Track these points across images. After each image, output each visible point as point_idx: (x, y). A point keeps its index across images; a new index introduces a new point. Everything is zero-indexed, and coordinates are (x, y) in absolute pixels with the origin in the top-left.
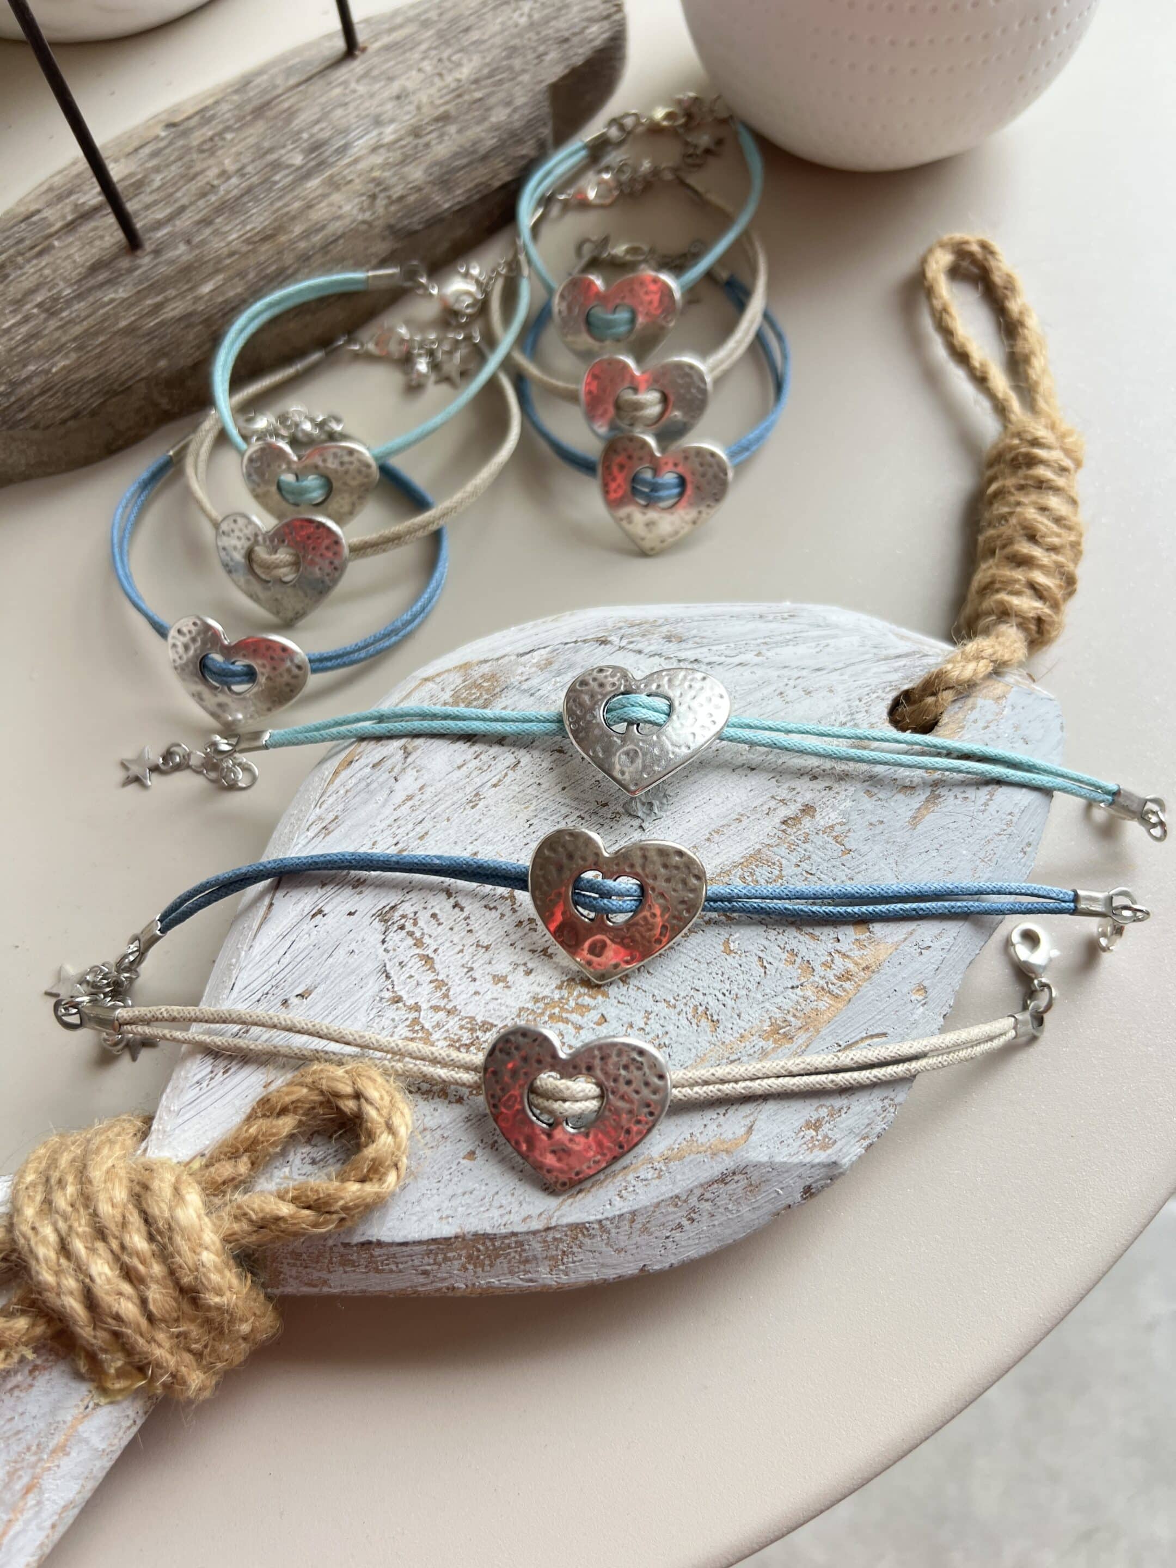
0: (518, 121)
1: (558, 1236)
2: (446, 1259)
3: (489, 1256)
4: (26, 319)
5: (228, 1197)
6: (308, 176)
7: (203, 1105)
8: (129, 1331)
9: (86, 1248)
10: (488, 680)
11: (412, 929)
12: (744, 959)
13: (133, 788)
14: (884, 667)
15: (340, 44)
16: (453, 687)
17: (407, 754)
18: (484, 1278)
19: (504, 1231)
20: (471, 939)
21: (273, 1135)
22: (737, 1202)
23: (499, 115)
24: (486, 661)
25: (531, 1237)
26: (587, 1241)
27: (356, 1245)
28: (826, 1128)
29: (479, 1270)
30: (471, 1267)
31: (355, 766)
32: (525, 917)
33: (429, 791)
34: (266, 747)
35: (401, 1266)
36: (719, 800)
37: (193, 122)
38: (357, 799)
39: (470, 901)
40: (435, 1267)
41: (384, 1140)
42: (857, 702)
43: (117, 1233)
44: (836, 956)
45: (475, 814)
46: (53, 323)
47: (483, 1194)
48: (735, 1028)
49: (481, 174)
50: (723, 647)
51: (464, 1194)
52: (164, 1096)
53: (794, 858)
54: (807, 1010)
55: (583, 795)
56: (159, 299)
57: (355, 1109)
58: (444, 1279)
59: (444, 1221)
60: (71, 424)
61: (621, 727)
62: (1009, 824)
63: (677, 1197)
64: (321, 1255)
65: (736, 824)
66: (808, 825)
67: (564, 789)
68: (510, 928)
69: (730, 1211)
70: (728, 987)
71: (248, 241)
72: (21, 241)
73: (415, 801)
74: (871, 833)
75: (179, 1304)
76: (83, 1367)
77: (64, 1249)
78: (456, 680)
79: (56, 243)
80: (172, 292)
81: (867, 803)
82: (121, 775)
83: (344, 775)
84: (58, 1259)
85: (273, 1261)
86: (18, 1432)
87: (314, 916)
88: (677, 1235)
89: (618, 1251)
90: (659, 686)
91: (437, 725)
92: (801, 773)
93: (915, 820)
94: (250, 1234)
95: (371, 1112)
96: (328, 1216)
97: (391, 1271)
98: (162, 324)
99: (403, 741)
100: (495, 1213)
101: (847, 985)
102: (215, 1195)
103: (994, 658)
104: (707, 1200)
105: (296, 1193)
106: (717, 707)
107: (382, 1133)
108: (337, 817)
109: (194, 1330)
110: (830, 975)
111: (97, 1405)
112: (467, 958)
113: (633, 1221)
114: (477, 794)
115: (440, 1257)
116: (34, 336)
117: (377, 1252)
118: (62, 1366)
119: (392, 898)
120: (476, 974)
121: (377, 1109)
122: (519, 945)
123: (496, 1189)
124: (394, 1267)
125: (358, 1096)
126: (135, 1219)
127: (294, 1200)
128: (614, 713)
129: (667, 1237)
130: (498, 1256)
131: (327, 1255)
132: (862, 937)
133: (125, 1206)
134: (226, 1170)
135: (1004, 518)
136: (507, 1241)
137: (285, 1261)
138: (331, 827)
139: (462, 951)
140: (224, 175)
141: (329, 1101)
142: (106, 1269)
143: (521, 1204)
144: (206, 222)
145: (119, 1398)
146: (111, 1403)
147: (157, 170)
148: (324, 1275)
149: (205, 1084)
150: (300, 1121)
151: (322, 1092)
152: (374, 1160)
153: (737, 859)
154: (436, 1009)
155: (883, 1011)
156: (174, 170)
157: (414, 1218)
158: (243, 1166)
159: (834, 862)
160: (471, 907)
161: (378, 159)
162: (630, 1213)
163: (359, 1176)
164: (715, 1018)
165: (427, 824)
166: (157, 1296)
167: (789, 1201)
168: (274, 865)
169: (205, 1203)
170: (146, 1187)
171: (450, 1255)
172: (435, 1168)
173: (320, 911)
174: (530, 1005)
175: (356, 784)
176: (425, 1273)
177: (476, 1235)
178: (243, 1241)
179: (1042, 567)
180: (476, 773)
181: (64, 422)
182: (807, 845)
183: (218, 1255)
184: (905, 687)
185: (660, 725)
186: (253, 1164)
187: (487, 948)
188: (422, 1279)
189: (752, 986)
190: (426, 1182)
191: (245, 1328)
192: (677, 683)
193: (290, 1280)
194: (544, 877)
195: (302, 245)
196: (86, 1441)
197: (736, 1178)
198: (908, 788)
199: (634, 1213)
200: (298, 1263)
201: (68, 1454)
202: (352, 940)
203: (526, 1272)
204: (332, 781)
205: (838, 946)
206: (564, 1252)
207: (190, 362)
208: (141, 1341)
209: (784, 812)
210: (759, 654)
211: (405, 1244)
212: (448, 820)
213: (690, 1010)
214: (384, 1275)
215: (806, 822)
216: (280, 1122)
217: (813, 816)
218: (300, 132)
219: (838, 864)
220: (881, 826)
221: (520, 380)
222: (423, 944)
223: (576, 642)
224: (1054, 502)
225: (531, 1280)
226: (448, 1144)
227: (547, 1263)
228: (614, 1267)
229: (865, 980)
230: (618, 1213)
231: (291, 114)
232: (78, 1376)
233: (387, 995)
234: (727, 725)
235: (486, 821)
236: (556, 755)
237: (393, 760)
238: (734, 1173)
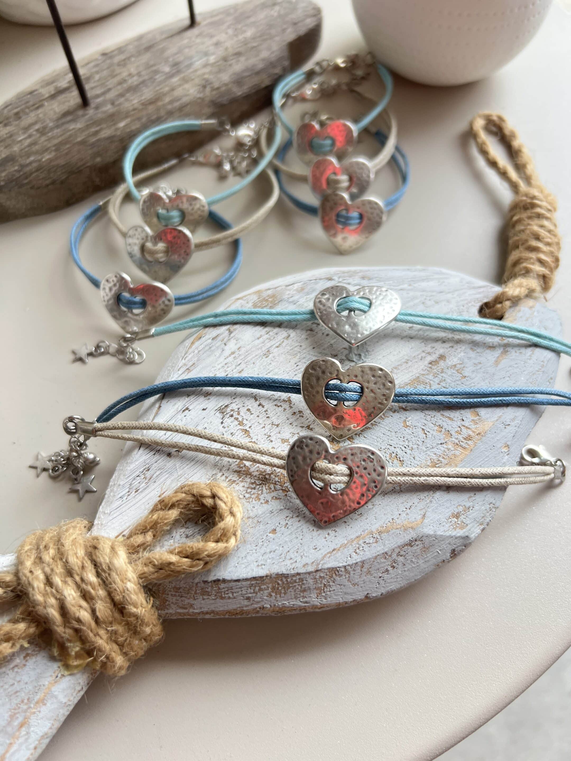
0: (273, 57)
1: (322, 575)
2: (260, 590)
3: (284, 588)
4: (30, 136)
5: (141, 554)
6: (172, 76)
7: (124, 509)
8: (85, 628)
9: (62, 581)
10: (271, 298)
11: (237, 416)
12: (414, 430)
13: (78, 364)
14: (473, 292)
15: (187, 22)
16: (253, 301)
17: (230, 332)
18: (280, 601)
19: (293, 572)
20: (269, 421)
21: (166, 519)
22: (417, 557)
23: (265, 54)
24: (269, 289)
25: (307, 576)
26: (337, 578)
27: (211, 582)
28: (462, 517)
29: (278, 596)
30: (273, 594)
31: (203, 339)
32: (296, 410)
33: (243, 350)
34: (153, 336)
35: (235, 595)
36: (395, 353)
37: (116, 52)
38: (205, 354)
39: (267, 402)
40: (254, 595)
41: (229, 521)
42: (462, 307)
43: (79, 572)
44: (463, 428)
45: (268, 360)
46: (43, 139)
47: (281, 552)
48: (412, 464)
49: (255, 81)
50: (391, 282)
51: (271, 552)
52: (101, 507)
53: (437, 380)
54: (450, 454)
55: (324, 351)
56: (97, 128)
57: (212, 504)
58: (258, 602)
59: (260, 567)
60: (50, 187)
61: (345, 313)
62: (543, 366)
63: (386, 553)
64: (190, 588)
65: (405, 364)
66: (443, 364)
67: (314, 348)
68: (289, 416)
69: (413, 562)
70: (407, 443)
71: (143, 104)
72: (28, 102)
73: (236, 355)
74: (475, 368)
75: (113, 613)
76: (56, 652)
77: (49, 582)
78: (255, 298)
79: (46, 104)
80: (104, 126)
81: (472, 354)
82: (72, 357)
83: (197, 344)
84: (45, 588)
85: (163, 594)
86: (17, 692)
87: (184, 411)
88: (385, 576)
89: (354, 585)
90: (364, 294)
91: (246, 317)
92: (437, 340)
93: (497, 362)
94: (153, 573)
95: (221, 504)
96: (198, 562)
97: (229, 598)
98: (98, 140)
99: (228, 327)
100: (288, 562)
101: (470, 442)
102: (133, 553)
103: (528, 287)
104: (401, 556)
105: (180, 549)
106: (395, 304)
107: (228, 515)
108: (194, 364)
109: (120, 628)
110: (460, 437)
111: (63, 676)
112: (267, 431)
113: (362, 567)
114: (268, 351)
115: (257, 588)
116: (34, 143)
117: (222, 586)
118: (43, 654)
119: (226, 401)
120: (272, 439)
121: (225, 503)
122: (295, 424)
123: (288, 549)
124: (231, 595)
125: (214, 496)
126: (89, 565)
127: (179, 553)
128: (342, 306)
129: (380, 577)
130: (289, 588)
131: (194, 589)
132: (475, 419)
133: (83, 558)
134: (139, 539)
135: (523, 231)
136: (294, 578)
137: (170, 593)
138: (191, 369)
139: (264, 427)
140: (130, 75)
141: (197, 500)
142: (73, 593)
143: (302, 557)
144: (121, 95)
145: (75, 671)
146: (70, 675)
147: (97, 72)
148: (191, 601)
149: (125, 498)
150: (181, 512)
151: (194, 495)
152: (224, 529)
153: (407, 381)
155: (488, 456)
156: (105, 73)
157: (243, 566)
158: (149, 537)
159: (458, 382)
160: (268, 405)
161: (207, 70)
162: (361, 562)
163: (216, 538)
164: (401, 459)
165: (243, 366)
166: (101, 607)
167: (444, 558)
168: (162, 385)
169: (128, 557)
170: (95, 548)
171: (263, 587)
172: (254, 539)
173: (187, 409)
175: (204, 348)
176: (248, 598)
177: (277, 574)
178: (150, 577)
179: (543, 252)
180: (268, 341)
181: (47, 186)
182: (443, 374)
183: (136, 585)
184: (485, 300)
185: (365, 312)
186: (154, 536)
187: (278, 426)
188: (246, 602)
189: (420, 443)
190: (249, 546)
191: (148, 630)
192: (373, 292)
193: (172, 605)
194: (309, 383)
195: (169, 107)
196: (56, 697)
197: (417, 543)
198: (492, 347)
199: (363, 562)
200: (177, 594)
201: (45, 704)
202: (205, 422)
203: (304, 597)
204: (190, 347)
205: (463, 423)
206: (325, 585)
207: (112, 160)
208: (91, 635)
209: (429, 359)
210: (410, 285)
211: (238, 581)
212: (254, 363)
213: (388, 456)
214: (225, 601)
215: (442, 363)
216: (170, 512)
217: (445, 360)
218: (168, 58)
219: (460, 383)
220: (480, 366)
221: (277, 171)
222: (243, 424)
223: (316, 280)
224: (546, 223)
225: (306, 602)
226: (261, 525)
227: (315, 591)
228: (351, 594)
229: (478, 440)
230: (354, 562)
231: (163, 50)
232: (53, 658)
234: (399, 314)
235: (273, 364)
236: (309, 332)
237: (223, 335)
238: (416, 540)
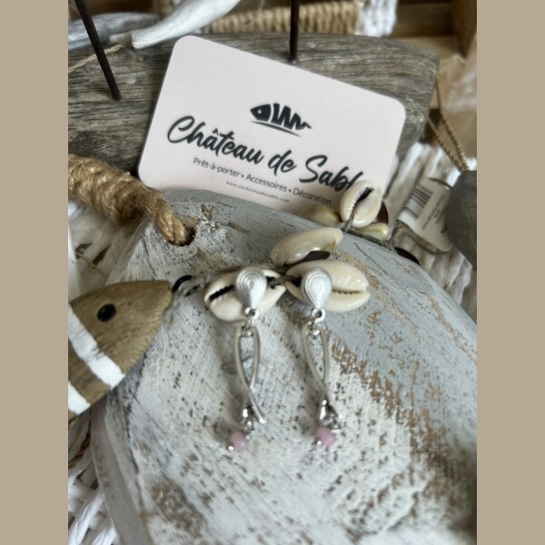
20: (360, 465)
112: (373, 466)
114: (253, 483)
120: (383, 457)
139: (369, 471)
154: (412, 482)
174: (394, 417)
180: (235, 487)
233: (411, 520)
235: (273, 472)
